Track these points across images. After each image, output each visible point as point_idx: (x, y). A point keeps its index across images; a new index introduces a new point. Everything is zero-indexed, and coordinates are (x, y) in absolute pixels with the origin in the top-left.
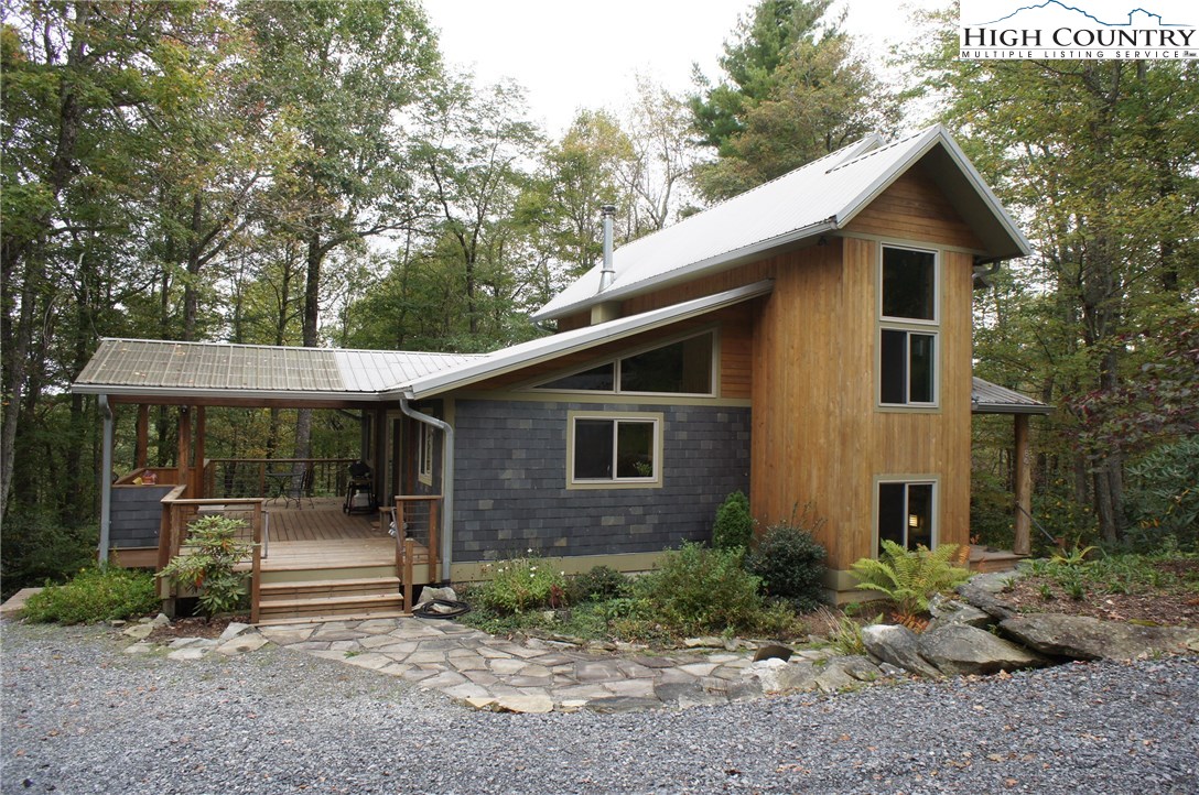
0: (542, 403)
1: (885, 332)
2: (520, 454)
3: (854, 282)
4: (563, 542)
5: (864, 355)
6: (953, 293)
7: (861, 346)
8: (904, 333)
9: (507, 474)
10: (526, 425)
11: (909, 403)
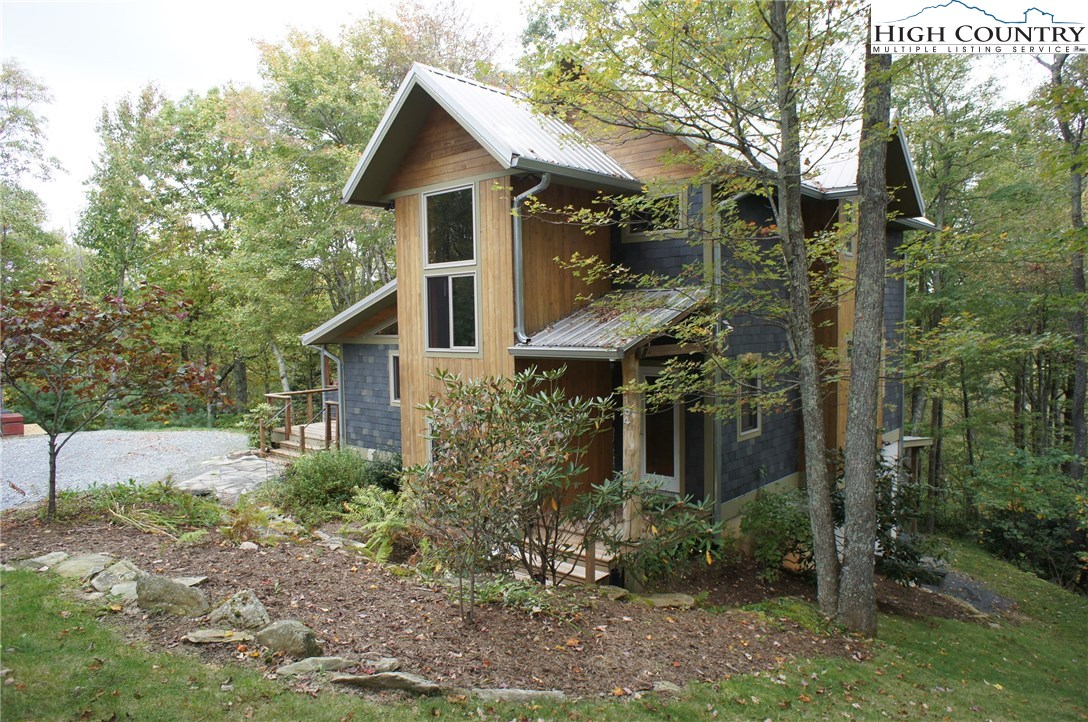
0: (377, 346)
1: (430, 279)
2: (369, 380)
3: (405, 237)
4: (390, 442)
5: (413, 303)
6: (490, 225)
7: (411, 295)
8: (446, 278)
9: (364, 393)
10: (371, 360)
11: (453, 348)
